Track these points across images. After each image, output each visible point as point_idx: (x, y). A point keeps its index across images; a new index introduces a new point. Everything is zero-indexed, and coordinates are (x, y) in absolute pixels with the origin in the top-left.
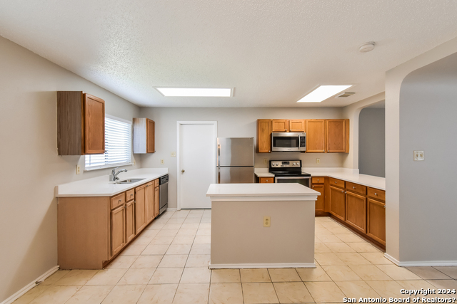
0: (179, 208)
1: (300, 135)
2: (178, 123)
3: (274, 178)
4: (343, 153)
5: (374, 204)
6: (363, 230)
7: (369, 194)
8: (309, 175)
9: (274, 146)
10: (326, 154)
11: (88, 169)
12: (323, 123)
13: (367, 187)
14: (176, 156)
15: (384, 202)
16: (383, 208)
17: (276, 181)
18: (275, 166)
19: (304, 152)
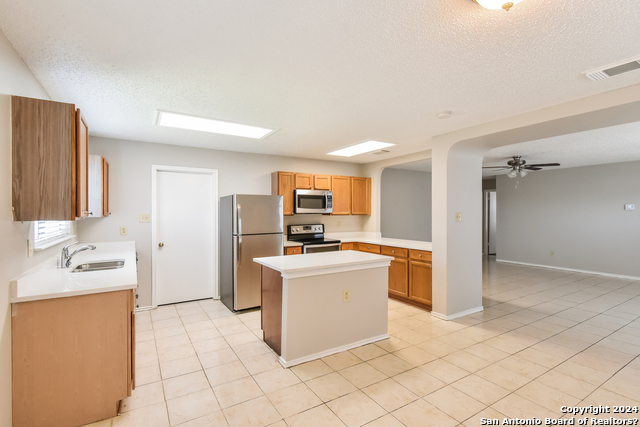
0: (154, 305)
1: (326, 194)
2: (154, 167)
3: (303, 247)
4: (364, 215)
5: (417, 266)
6: (405, 294)
7: (411, 256)
8: (339, 242)
9: (299, 207)
10: (351, 216)
11: (43, 247)
12: (348, 181)
13: (408, 250)
14: (150, 222)
15: (431, 262)
16: (429, 269)
17: (305, 251)
18: (295, 232)
19: (329, 214)
